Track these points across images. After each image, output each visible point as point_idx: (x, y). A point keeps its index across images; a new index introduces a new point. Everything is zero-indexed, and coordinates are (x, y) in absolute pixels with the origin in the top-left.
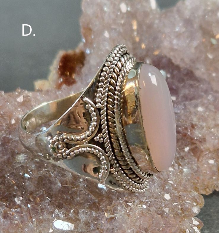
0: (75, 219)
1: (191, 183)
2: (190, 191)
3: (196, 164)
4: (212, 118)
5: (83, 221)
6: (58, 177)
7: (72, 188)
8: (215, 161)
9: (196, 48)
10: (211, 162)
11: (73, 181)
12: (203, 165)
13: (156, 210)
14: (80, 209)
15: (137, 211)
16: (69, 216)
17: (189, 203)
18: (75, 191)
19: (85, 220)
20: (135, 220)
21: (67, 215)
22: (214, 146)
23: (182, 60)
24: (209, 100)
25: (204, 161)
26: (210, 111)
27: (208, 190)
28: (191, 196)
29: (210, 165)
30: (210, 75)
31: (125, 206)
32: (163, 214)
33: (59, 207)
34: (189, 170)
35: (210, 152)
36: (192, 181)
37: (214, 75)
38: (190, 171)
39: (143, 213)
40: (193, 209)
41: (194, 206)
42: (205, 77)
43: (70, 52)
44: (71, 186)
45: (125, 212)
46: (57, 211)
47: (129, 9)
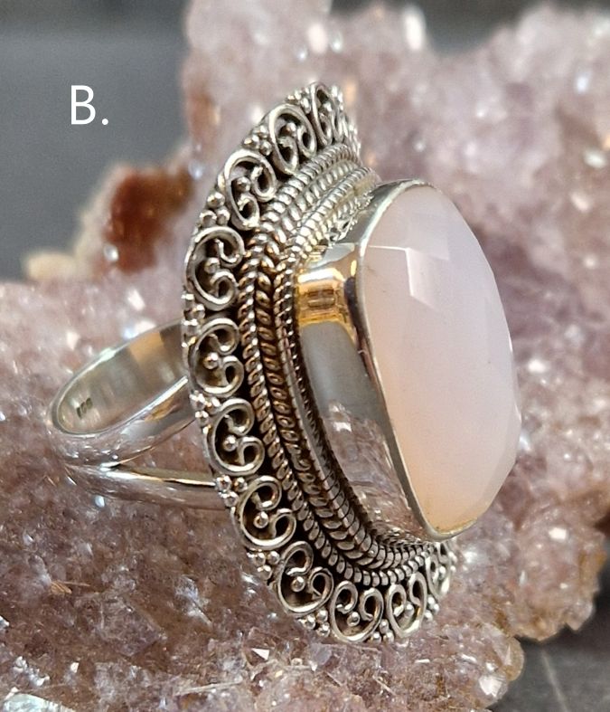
0: (81, 695)
1: (485, 597)
2: (478, 625)
3: (507, 540)
4: (572, 395)
5: (106, 703)
6: (44, 554)
7: (85, 590)
8: (570, 534)
9: (538, 174)
10: (559, 534)
11: (94, 569)
12: (530, 543)
13: (350, 678)
14: (99, 661)
15: (285, 677)
16: (61, 682)
17: (471, 663)
18: (92, 602)
19: (114, 697)
20: (272, 706)
21: (56, 678)
22: (570, 485)
23: (492, 209)
24: (567, 342)
25: (535, 531)
26: (569, 374)
27: (543, 625)
28: (479, 640)
29: (554, 546)
30: (577, 262)
31: (245, 660)
32: (370, 693)
33: (34, 649)
34: (481, 555)
35: (558, 503)
36: (488, 592)
37: (590, 262)
38: (485, 560)
39: (303, 684)
40: (481, 683)
41: (489, 674)
42: (563, 268)
43: (149, 171)
44: (85, 585)
45: (244, 678)
46: (24, 662)
47: (337, 46)
